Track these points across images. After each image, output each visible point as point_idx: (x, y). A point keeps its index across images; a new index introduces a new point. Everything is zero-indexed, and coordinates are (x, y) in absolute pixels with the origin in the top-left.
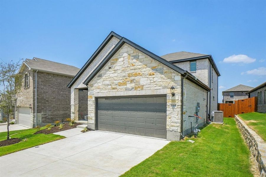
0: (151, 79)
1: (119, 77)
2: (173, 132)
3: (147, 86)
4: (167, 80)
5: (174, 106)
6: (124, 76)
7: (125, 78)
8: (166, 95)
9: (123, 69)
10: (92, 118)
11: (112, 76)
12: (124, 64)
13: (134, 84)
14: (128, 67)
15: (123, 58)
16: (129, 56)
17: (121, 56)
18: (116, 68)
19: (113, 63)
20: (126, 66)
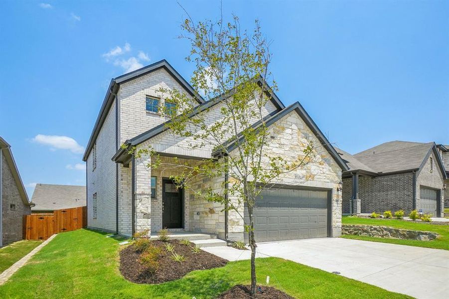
0: (321, 169)
1: (287, 156)
2: (337, 228)
3: (318, 177)
4: (332, 174)
5: (337, 201)
6: (294, 157)
7: (294, 160)
8: (332, 189)
9: (292, 146)
10: (237, 222)
11: (275, 152)
12: (293, 140)
13: (305, 171)
14: (298, 145)
15: (291, 130)
16: (298, 130)
17: (288, 126)
18: (283, 141)
19: (279, 132)
20: (296, 143)
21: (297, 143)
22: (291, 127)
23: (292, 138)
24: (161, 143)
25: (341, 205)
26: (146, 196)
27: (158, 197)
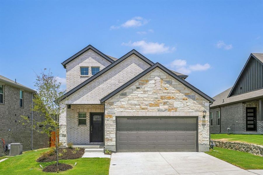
0: (185, 103)
2: (204, 145)
3: (181, 109)
4: (198, 105)
5: (204, 125)
6: (157, 98)
7: (157, 100)
8: (198, 116)
9: (155, 91)
10: (111, 139)
11: (140, 97)
12: (156, 87)
13: (167, 106)
14: (160, 90)
15: (154, 81)
16: (161, 80)
17: (152, 79)
18: (146, 89)
19: (143, 84)
20: (158, 88)
21: (160, 88)
22: (154, 79)
23: (155, 86)
24: (71, 99)
25: (208, 128)
26: (64, 126)
27: (87, 124)
